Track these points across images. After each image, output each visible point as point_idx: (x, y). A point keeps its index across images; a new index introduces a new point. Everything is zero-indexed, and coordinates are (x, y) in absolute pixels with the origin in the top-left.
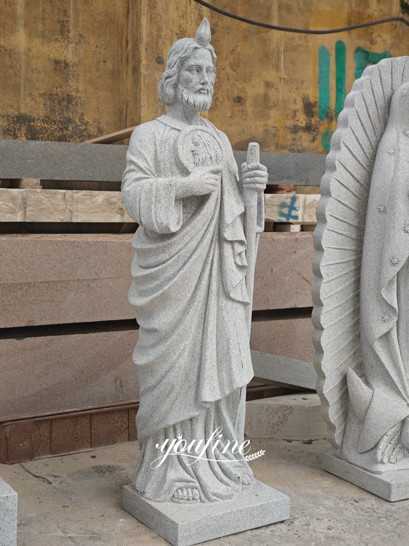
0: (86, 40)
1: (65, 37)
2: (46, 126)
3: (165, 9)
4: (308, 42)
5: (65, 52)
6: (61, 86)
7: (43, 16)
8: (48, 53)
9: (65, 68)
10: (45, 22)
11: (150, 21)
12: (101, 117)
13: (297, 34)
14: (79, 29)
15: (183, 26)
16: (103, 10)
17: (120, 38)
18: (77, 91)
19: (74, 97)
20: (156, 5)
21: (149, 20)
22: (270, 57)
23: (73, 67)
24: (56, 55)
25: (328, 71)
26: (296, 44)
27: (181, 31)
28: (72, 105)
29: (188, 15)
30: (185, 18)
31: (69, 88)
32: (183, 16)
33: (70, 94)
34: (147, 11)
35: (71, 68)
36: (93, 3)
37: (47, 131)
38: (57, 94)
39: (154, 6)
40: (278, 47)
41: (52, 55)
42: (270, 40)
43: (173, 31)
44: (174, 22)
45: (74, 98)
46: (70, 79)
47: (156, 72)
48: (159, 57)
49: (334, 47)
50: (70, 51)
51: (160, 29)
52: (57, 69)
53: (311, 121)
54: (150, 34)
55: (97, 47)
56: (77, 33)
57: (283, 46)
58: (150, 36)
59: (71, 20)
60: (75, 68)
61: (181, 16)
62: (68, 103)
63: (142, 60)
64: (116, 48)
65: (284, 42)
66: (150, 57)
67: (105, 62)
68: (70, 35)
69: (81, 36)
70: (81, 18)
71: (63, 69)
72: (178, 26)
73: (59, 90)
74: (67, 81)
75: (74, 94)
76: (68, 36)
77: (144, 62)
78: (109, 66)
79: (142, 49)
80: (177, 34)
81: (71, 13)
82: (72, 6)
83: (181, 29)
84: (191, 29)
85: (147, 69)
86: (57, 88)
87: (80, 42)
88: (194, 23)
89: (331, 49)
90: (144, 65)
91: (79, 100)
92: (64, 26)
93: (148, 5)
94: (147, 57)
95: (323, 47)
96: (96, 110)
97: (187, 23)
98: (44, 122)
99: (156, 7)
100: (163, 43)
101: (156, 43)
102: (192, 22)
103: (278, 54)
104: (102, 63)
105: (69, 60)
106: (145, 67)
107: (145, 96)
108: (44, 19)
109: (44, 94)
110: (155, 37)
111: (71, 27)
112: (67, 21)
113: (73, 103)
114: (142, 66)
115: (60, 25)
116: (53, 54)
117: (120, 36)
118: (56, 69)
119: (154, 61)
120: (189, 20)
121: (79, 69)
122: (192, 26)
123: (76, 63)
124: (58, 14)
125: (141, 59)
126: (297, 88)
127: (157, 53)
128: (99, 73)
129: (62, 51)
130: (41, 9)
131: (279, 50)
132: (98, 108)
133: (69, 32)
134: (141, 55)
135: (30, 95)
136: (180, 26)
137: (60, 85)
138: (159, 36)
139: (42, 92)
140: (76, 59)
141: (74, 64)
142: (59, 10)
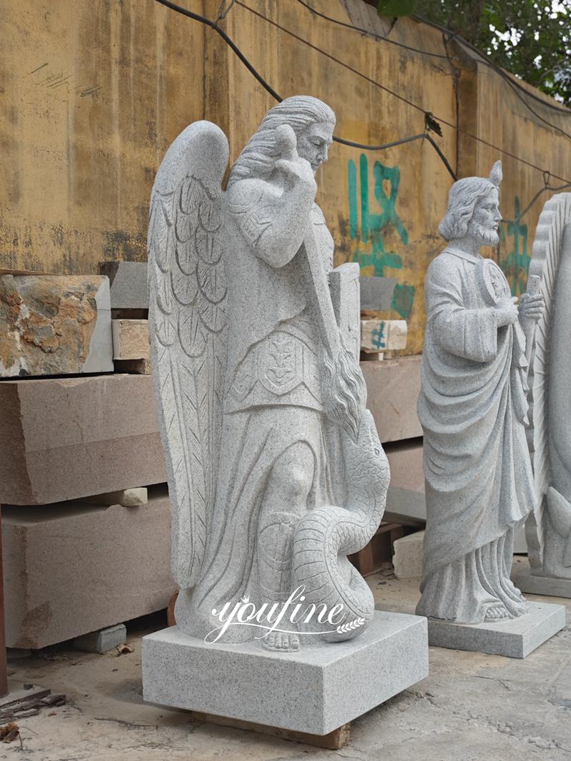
1: (153, 141)
2: (140, 245)
3: (247, 116)
4: (339, 154)
7: (134, 116)
8: (139, 160)
9: (154, 177)
10: (136, 123)
14: (164, 133)
24: (146, 162)
25: (355, 187)
36: (175, 103)
37: (140, 251)
38: (148, 209)
39: (239, 112)
41: (143, 163)
49: (359, 160)
50: (158, 158)
52: (148, 178)
53: (344, 240)
56: (163, 137)
59: (158, 122)
68: (157, 139)
70: (166, 120)
76: (155, 141)
81: (158, 113)
82: (158, 106)
86: (148, 201)
87: (166, 147)
89: (357, 162)
92: (152, 129)
93: (235, 111)
95: (351, 160)
98: (137, 240)
99: (241, 114)
108: (135, 119)
109: (138, 208)
111: (158, 131)
112: (155, 123)
115: (148, 127)
116: (144, 161)
124: (146, 114)
126: (334, 205)
129: (151, 157)
130: (132, 108)
133: (156, 136)
135: (126, 208)
139: (136, 205)
142: (147, 109)
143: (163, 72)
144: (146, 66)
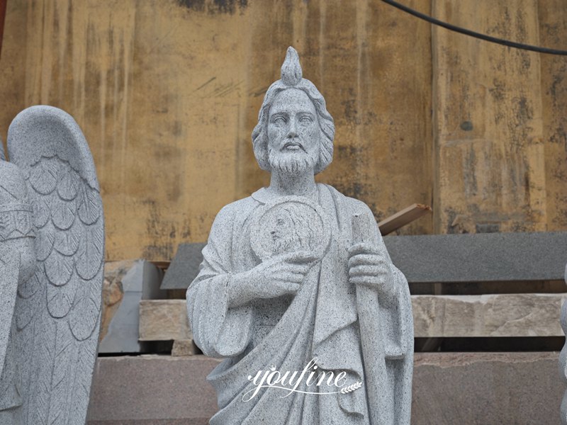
0: (377, 118)
1: (352, 118)
3: (472, 63)
5: (351, 135)
6: (346, 175)
9: (351, 154)
11: (452, 80)
12: (398, 205)
14: (369, 107)
15: (500, 80)
16: (398, 80)
17: (422, 109)
18: (367, 177)
19: (363, 185)
20: (458, 61)
21: (449, 80)
23: (361, 151)
24: (340, 140)
27: (498, 86)
28: (360, 195)
29: (507, 64)
30: (502, 67)
31: (356, 176)
32: (499, 68)
33: (358, 182)
34: (447, 71)
35: (359, 153)
36: (385, 75)
38: (341, 185)
39: (456, 62)
43: (484, 88)
44: (485, 76)
45: (363, 187)
46: (357, 165)
47: (462, 141)
48: (466, 123)
50: (358, 133)
51: (465, 88)
52: (342, 155)
54: (452, 97)
55: (391, 124)
56: (366, 112)
58: (452, 99)
59: (359, 98)
60: (364, 152)
61: (495, 66)
62: (355, 193)
63: (440, 130)
64: (417, 122)
66: (453, 124)
67: (402, 140)
68: (358, 115)
69: (371, 114)
70: (371, 94)
71: (349, 155)
72: (492, 81)
73: (344, 180)
74: (354, 169)
75: (363, 182)
76: (354, 117)
77: (444, 131)
78: (409, 143)
79: (441, 117)
80: (491, 90)
81: (359, 90)
82: (359, 83)
83: (496, 84)
84: (512, 81)
85: (448, 139)
86: (341, 178)
87: (370, 121)
88: (516, 73)
90: (443, 135)
91: (369, 188)
92: (350, 107)
93: (448, 62)
94: (447, 124)
96: (392, 198)
97: (506, 75)
99: (460, 63)
100: (471, 105)
101: (460, 106)
102: (513, 71)
104: (400, 142)
105: (356, 144)
106: (445, 137)
107: (447, 173)
110: (458, 99)
111: (358, 107)
112: (354, 101)
113: (362, 193)
114: (441, 137)
115: (344, 107)
117: (422, 106)
118: (340, 157)
119: (458, 127)
120: (508, 70)
121: (369, 152)
122: (514, 76)
123: (366, 146)
124: (342, 95)
125: (439, 128)
127: (463, 118)
128: (395, 154)
129: (347, 135)
132: (394, 195)
134: (440, 124)
136: (495, 80)
137: (346, 173)
138: (465, 97)
140: (365, 142)
141: (362, 147)
143: (366, 49)
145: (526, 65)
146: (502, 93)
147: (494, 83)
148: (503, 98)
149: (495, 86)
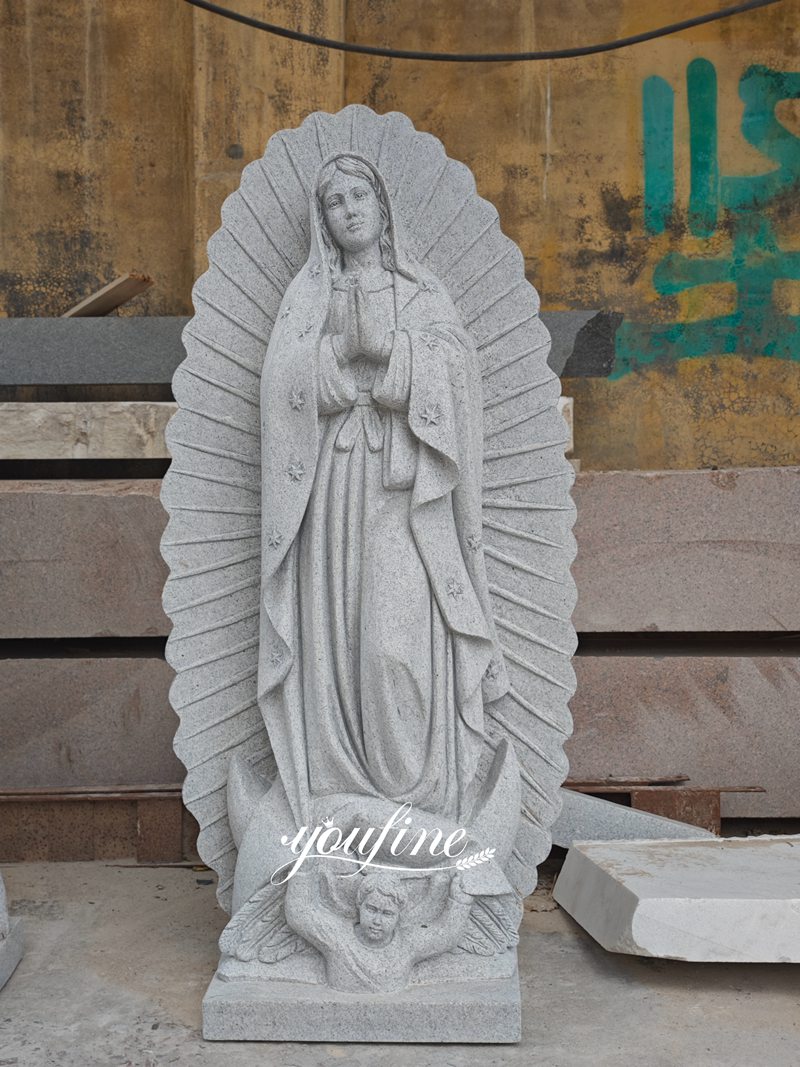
0: (116, 129)
1: (77, 129)
2: (43, 289)
3: (245, 53)
4: (613, 71)
5: (76, 156)
6: (69, 217)
7: (35, 97)
8: (45, 161)
9: (76, 184)
10: (38, 108)
11: (214, 79)
12: (146, 267)
13: (582, 60)
14: (103, 112)
15: (284, 81)
16: (147, 72)
17: (182, 118)
18: (100, 223)
19: (94, 234)
20: (225, 49)
21: (211, 77)
22: (518, 115)
23: (91, 181)
24: (58, 163)
25: (668, 129)
26: (582, 80)
27: (280, 91)
28: (90, 249)
29: (296, 58)
30: (289, 62)
31: (83, 219)
32: (284, 62)
33: (87, 229)
34: (208, 64)
35: (87, 183)
36: (127, 62)
37: (44, 299)
38: (62, 233)
39: (222, 52)
40: (537, 91)
41: (51, 165)
42: (516, 80)
43: (262, 93)
44: (264, 75)
45: (94, 237)
46: (85, 202)
47: (227, 174)
48: (234, 146)
49: (684, 74)
50: (86, 153)
51: (234, 93)
52: (62, 187)
53: (624, 238)
54: (214, 105)
55: (136, 139)
56: (98, 119)
57: (549, 89)
58: (214, 108)
59: (87, 97)
60: (96, 183)
61: (279, 60)
62: (82, 247)
63: (197, 156)
64: (174, 138)
65: (551, 81)
66: (215, 147)
67: (152, 165)
68: (86, 124)
69: (105, 123)
70: (106, 91)
71: (72, 186)
72: (273, 82)
73: (65, 224)
74: (80, 208)
75: (94, 229)
76: (81, 127)
77: (202, 158)
78: (162, 171)
79: (198, 135)
81: (87, 84)
82: (87, 73)
83: (279, 88)
84: (302, 83)
85: (207, 171)
86: (61, 222)
87: (104, 134)
88: (308, 71)
89: (677, 78)
90: (201, 164)
91: (104, 238)
92: (74, 110)
93: (210, 51)
94: (207, 148)
95: (654, 77)
96: (137, 255)
97: (293, 74)
98: (39, 283)
99: (227, 53)
100: (242, 118)
101: (226, 120)
102: (304, 70)
103: (538, 106)
104: (149, 168)
105: (84, 170)
106: (203, 167)
108: (36, 102)
109: (39, 234)
110: (224, 109)
111: (87, 111)
112: (80, 101)
113: (93, 246)
114: (197, 167)
115: (66, 110)
116: (55, 162)
118: (60, 189)
119: (223, 153)
120: (296, 67)
121: (103, 183)
122: (305, 77)
123: (98, 173)
124: (61, 90)
125: (196, 153)
126: (587, 173)
127: (230, 138)
128: (142, 188)
129: (70, 155)
130: (31, 86)
131: (540, 98)
132: (139, 251)
133: (83, 119)
134: (196, 146)
135: (13, 238)
136: (277, 81)
137: (68, 215)
138: (233, 106)
139: (35, 230)
140: (96, 167)
141: (93, 175)
142: (64, 83)
143: (98, 18)
144: (60, 16)
145: (322, 60)
146: (287, 102)
147: (276, 87)
148: (287, 111)
149: (278, 90)
